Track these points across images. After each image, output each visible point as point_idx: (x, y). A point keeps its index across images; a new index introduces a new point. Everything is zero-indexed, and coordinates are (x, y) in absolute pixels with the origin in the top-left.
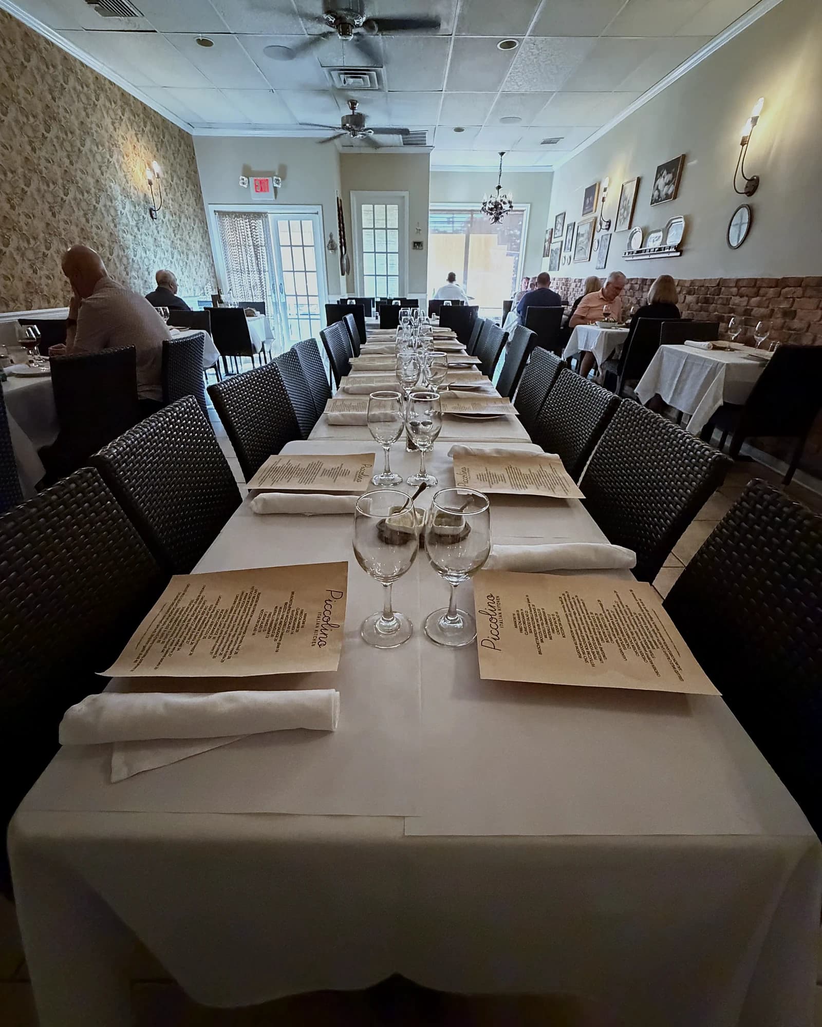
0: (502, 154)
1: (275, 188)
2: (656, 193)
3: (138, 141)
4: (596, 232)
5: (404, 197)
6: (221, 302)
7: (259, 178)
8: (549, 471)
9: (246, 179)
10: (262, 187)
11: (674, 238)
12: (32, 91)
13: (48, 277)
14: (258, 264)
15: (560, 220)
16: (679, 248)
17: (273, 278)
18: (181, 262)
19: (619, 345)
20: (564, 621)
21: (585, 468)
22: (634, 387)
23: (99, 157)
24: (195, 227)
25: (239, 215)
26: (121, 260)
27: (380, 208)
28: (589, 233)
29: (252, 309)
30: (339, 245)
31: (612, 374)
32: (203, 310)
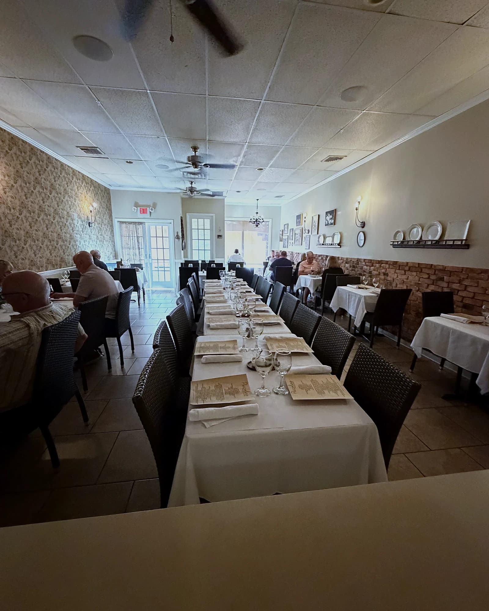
0: (258, 200)
1: (150, 212)
2: (327, 222)
3: (87, 194)
4: (303, 234)
5: (212, 216)
6: (122, 265)
7: (142, 208)
8: (301, 344)
9: (135, 208)
10: (144, 211)
11: (337, 241)
12: (47, 179)
13: (41, 258)
14: (138, 245)
15: (286, 226)
16: (339, 244)
17: (146, 251)
18: (100, 245)
19: (320, 285)
20: (312, 385)
21: (313, 342)
22: (330, 303)
23: (70, 203)
24: (108, 229)
25: (130, 223)
26: (73, 247)
27: (201, 221)
28: (300, 234)
29: (137, 268)
30: (181, 237)
31: (318, 298)
32: (114, 270)
